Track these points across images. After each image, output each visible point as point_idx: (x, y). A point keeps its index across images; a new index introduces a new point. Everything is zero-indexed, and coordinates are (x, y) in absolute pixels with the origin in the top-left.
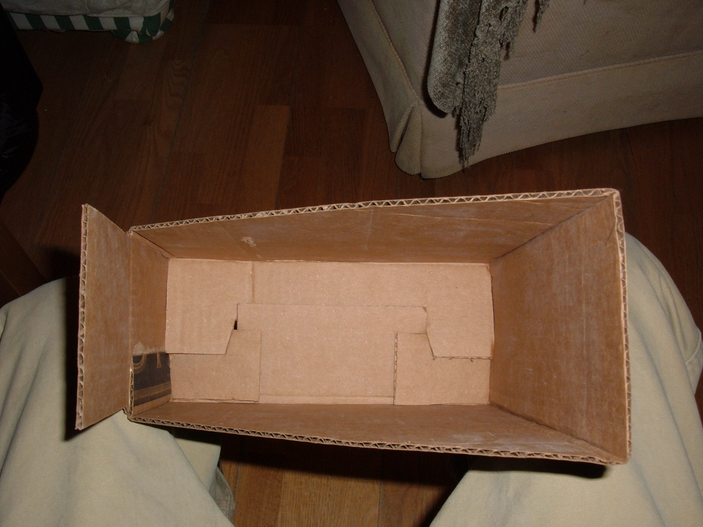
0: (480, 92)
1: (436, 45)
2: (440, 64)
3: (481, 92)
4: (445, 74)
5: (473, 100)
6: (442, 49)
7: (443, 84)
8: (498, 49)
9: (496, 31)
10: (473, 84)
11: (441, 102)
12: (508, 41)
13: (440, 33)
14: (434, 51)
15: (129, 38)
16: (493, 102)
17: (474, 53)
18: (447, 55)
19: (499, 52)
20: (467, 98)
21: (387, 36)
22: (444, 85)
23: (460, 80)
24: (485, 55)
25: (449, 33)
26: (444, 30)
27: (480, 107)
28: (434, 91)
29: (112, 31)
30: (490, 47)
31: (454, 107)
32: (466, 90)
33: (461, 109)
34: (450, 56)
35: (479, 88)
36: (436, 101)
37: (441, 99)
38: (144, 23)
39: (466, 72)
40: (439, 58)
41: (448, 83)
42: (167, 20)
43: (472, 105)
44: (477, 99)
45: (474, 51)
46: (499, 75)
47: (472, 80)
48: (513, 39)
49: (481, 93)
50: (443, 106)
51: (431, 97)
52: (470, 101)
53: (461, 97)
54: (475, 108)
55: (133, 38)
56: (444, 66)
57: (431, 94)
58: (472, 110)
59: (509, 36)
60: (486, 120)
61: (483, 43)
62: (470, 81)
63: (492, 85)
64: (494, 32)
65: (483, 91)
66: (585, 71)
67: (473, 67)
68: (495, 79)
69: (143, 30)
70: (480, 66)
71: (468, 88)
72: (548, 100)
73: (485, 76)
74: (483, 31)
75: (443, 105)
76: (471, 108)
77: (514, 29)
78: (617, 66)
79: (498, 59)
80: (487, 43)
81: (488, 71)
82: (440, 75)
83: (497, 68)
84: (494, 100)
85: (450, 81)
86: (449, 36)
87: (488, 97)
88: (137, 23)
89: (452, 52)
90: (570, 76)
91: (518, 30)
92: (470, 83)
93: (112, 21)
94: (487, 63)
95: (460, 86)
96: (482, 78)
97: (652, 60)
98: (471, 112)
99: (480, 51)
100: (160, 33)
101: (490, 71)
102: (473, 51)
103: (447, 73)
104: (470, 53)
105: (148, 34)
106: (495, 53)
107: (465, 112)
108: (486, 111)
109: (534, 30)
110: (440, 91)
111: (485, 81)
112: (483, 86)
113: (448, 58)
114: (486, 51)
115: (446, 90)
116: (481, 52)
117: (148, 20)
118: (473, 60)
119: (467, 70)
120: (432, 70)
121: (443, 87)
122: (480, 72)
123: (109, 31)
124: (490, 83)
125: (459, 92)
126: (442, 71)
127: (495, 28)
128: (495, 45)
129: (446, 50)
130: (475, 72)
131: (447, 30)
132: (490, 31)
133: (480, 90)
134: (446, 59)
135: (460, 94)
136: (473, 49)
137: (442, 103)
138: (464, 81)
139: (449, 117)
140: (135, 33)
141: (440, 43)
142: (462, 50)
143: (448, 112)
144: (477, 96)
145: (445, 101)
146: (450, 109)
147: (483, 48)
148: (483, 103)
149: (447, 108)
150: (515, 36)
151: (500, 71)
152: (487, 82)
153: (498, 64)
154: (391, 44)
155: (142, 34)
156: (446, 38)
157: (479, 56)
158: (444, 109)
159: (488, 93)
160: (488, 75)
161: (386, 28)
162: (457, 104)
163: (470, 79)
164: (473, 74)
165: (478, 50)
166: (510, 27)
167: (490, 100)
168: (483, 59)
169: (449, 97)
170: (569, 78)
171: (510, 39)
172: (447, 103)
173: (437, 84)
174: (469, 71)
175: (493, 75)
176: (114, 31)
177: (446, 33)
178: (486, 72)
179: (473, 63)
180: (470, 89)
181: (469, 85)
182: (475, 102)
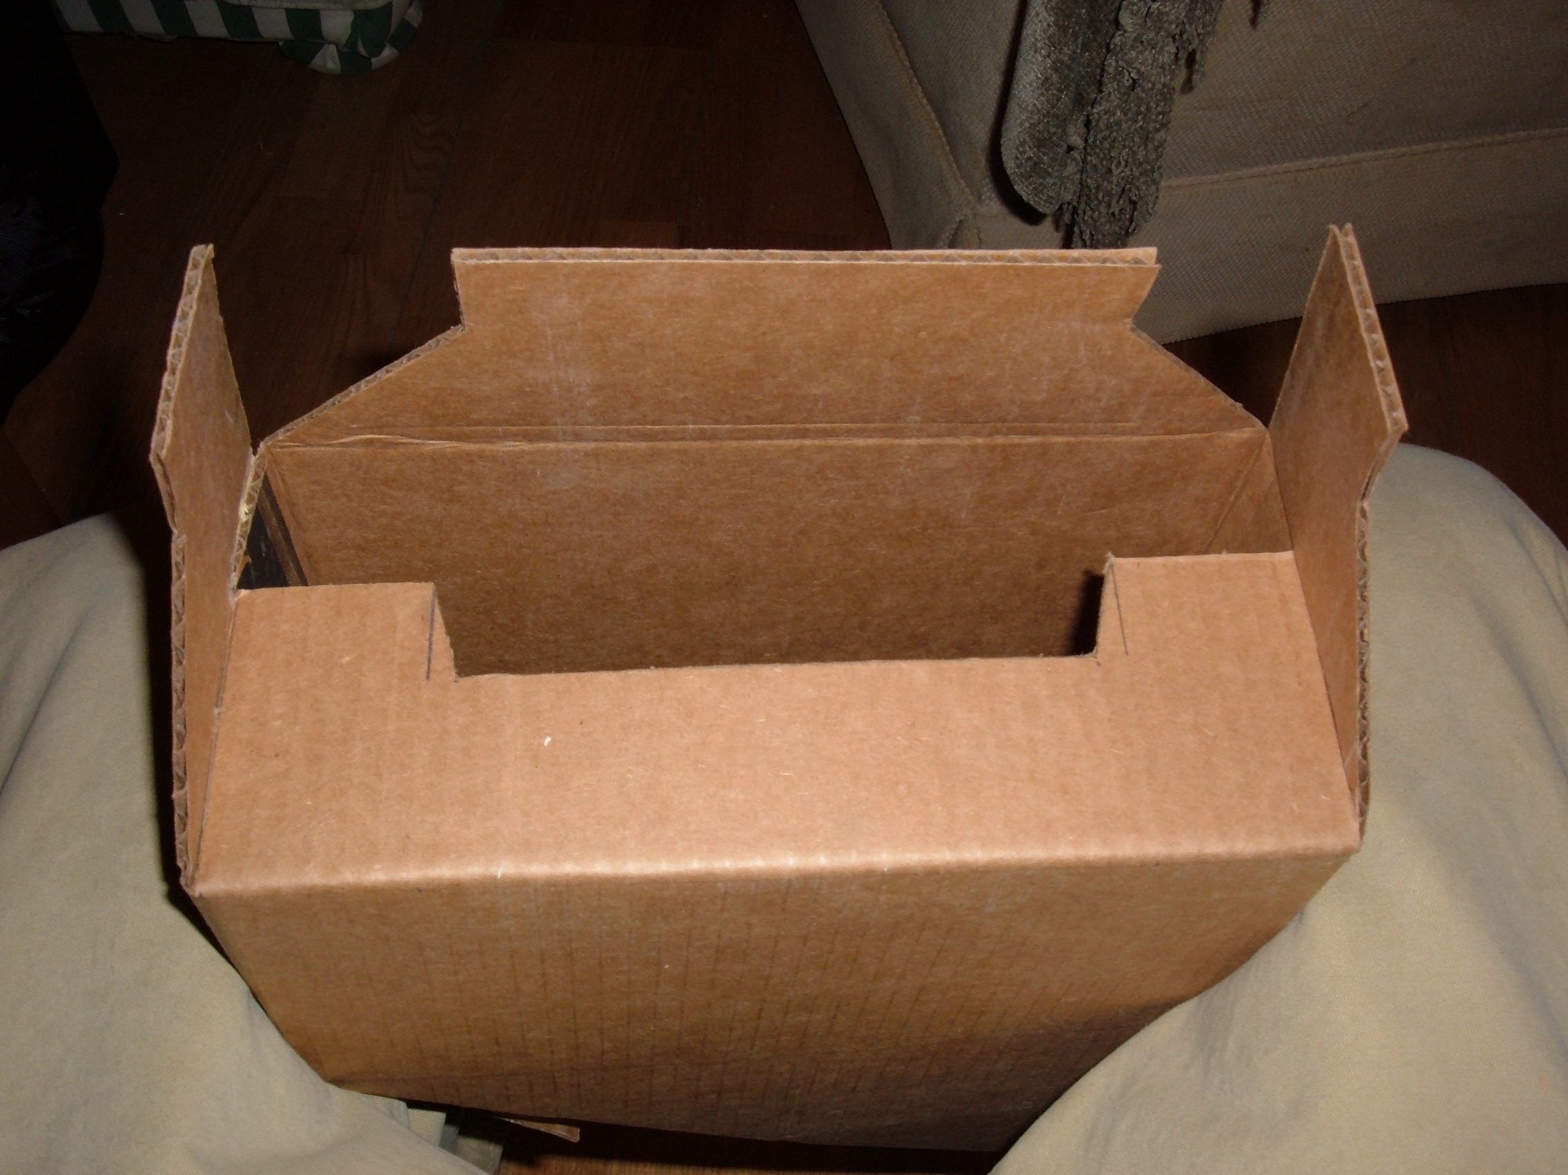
0: (1123, 163)
1: (1026, 44)
2: (1033, 91)
3: (1127, 162)
4: (1044, 116)
5: (1105, 184)
6: (1041, 53)
7: (1039, 140)
8: (1169, 57)
9: (1167, 14)
10: (1106, 144)
11: (1030, 184)
12: (1190, 48)
13: (1037, 14)
14: (1021, 62)
15: (317, 62)
16: (1153, 188)
17: (1111, 70)
18: (1050, 68)
19: (1170, 66)
20: (1092, 178)
21: (907, 63)
22: (1040, 144)
23: (1076, 140)
24: (1138, 72)
25: (1056, 14)
26: (1046, 7)
27: (1121, 202)
28: (1017, 158)
29: (281, 44)
30: (1151, 52)
31: (1060, 202)
32: (1089, 158)
33: (1075, 208)
34: (1056, 70)
35: (1120, 154)
36: (1021, 181)
37: (1031, 176)
38: (355, 26)
39: (1093, 114)
40: (1032, 77)
41: (1049, 139)
42: (405, 23)
43: (1103, 197)
44: (1114, 179)
45: (1114, 64)
46: (1169, 122)
47: (1106, 133)
48: (1202, 42)
49: (1126, 166)
50: (1036, 195)
51: (1009, 172)
52: (1098, 188)
53: (1077, 182)
54: (1109, 206)
55: (328, 60)
56: (1042, 94)
57: (1010, 165)
58: (1103, 209)
59: (1195, 34)
60: (1134, 230)
61: (1135, 40)
62: (1100, 137)
63: (1150, 146)
64: (1161, 17)
65: (1130, 160)
66: (1356, 156)
67: (1108, 105)
68: (1158, 130)
69: (351, 43)
70: (1126, 101)
71: (1095, 153)
72: (1269, 219)
73: (1136, 122)
74: (1136, 15)
75: (1036, 192)
76: (1100, 203)
77: (1207, 17)
78: (1431, 146)
79: (1167, 82)
80: (1145, 43)
81: (1143, 109)
82: (1031, 118)
83: (1165, 105)
84: (1154, 181)
85: (1054, 134)
86: (1056, 23)
87: (1141, 174)
88: (337, 24)
89: (1062, 63)
90: (1323, 166)
91: (1215, 19)
92: (1101, 143)
93: (282, 17)
94: (1143, 91)
95: (1075, 154)
96: (1129, 128)
97: (1510, 136)
98: (1100, 213)
99: (1127, 62)
100: (388, 53)
101: (1149, 109)
102: (1110, 64)
103: (1048, 112)
104: (1103, 70)
105: (362, 50)
106: (1161, 67)
107: (1084, 214)
108: (1134, 209)
109: (1254, 22)
110: (1030, 158)
111: (1137, 135)
112: (1131, 148)
113: (1051, 75)
114: (1141, 63)
115: (1044, 154)
116: (1130, 64)
117: (363, 18)
118: (1110, 87)
119: (1095, 111)
120: (1013, 107)
121: (1038, 147)
122: (1126, 114)
123: (274, 43)
124: (1146, 140)
125: (1071, 168)
126: (1037, 109)
127: (1166, 7)
128: (1162, 49)
129: (1049, 56)
130: (1114, 114)
131: (1052, 9)
132: (1153, 12)
133: (1123, 157)
134: (1047, 79)
135: (1076, 173)
136: (1111, 61)
137: (1034, 188)
138: (1086, 141)
139: (1048, 224)
140: (332, 49)
141: (1036, 39)
142: (1084, 68)
143: (1048, 211)
144: (1116, 172)
145: (1041, 184)
146: (1051, 203)
147: (1134, 54)
148: (1130, 190)
149: (1045, 201)
150: (1209, 33)
151: (1171, 111)
152: (1140, 138)
153: (1166, 96)
154: (915, 80)
155: (347, 53)
156: (1049, 25)
157: (1123, 77)
158: (1039, 204)
159: (1140, 164)
160: (1143, 119)
161: (904, 46)
162: (1068, 197)
163: (1101, 131)
164: (1108, 119)
165: (1123, 60)
166: (1198, 13)
167: (1146, 183)
168: (1134, 81)
169: (1050, 175)
170: (1321, 170)
171: (1196, 41)
172: (1045, 187)
173: (1025, 140)
174: (1098, 114)
175: (1155, 121)
176: (287, 42)
177: (1050, 15)
178: (1139, 113)
179: (1110, 94)
180: (1098, 156)
181: (1096, 146)
182: (1109, 188)
